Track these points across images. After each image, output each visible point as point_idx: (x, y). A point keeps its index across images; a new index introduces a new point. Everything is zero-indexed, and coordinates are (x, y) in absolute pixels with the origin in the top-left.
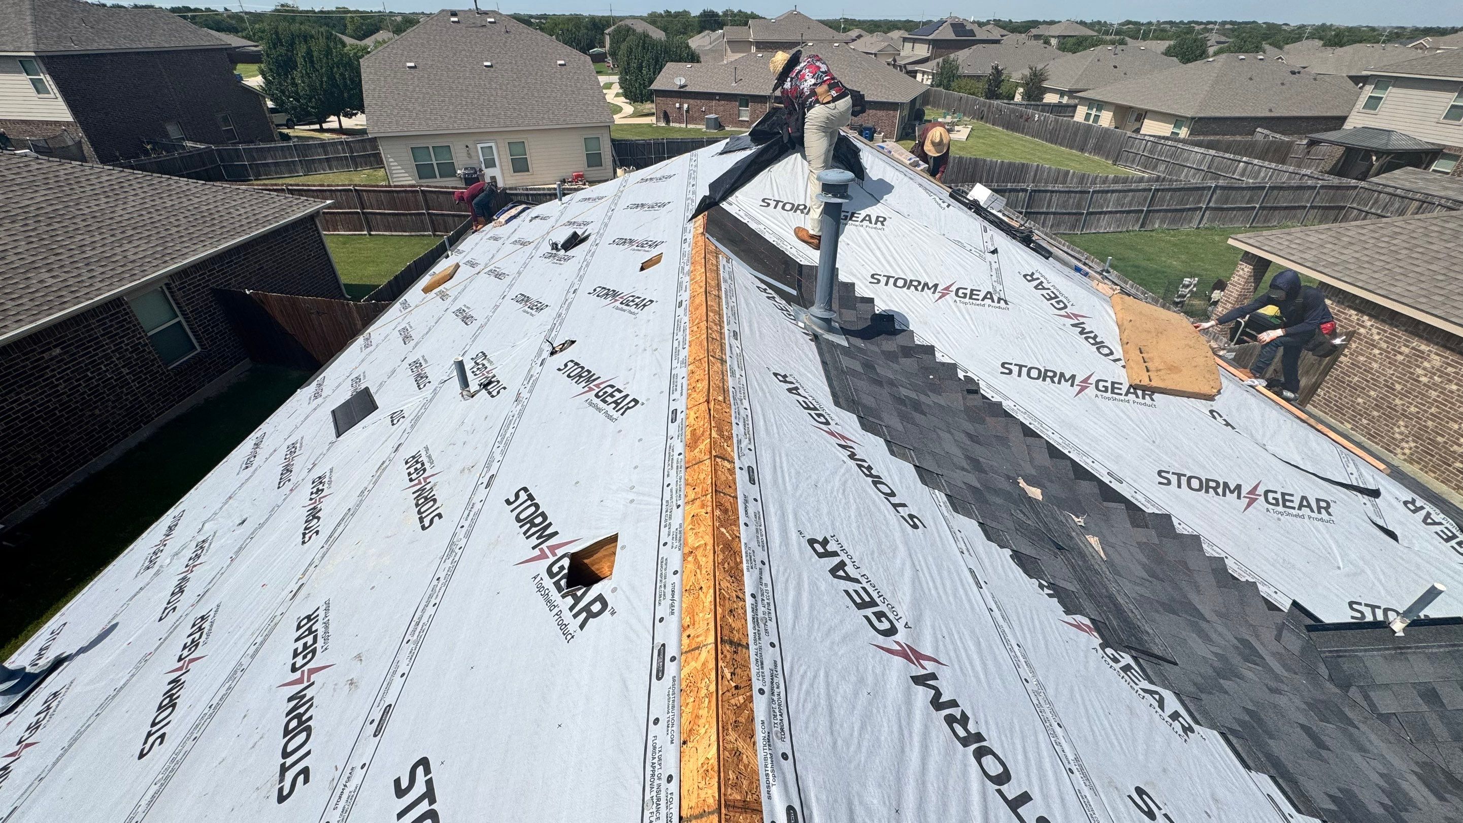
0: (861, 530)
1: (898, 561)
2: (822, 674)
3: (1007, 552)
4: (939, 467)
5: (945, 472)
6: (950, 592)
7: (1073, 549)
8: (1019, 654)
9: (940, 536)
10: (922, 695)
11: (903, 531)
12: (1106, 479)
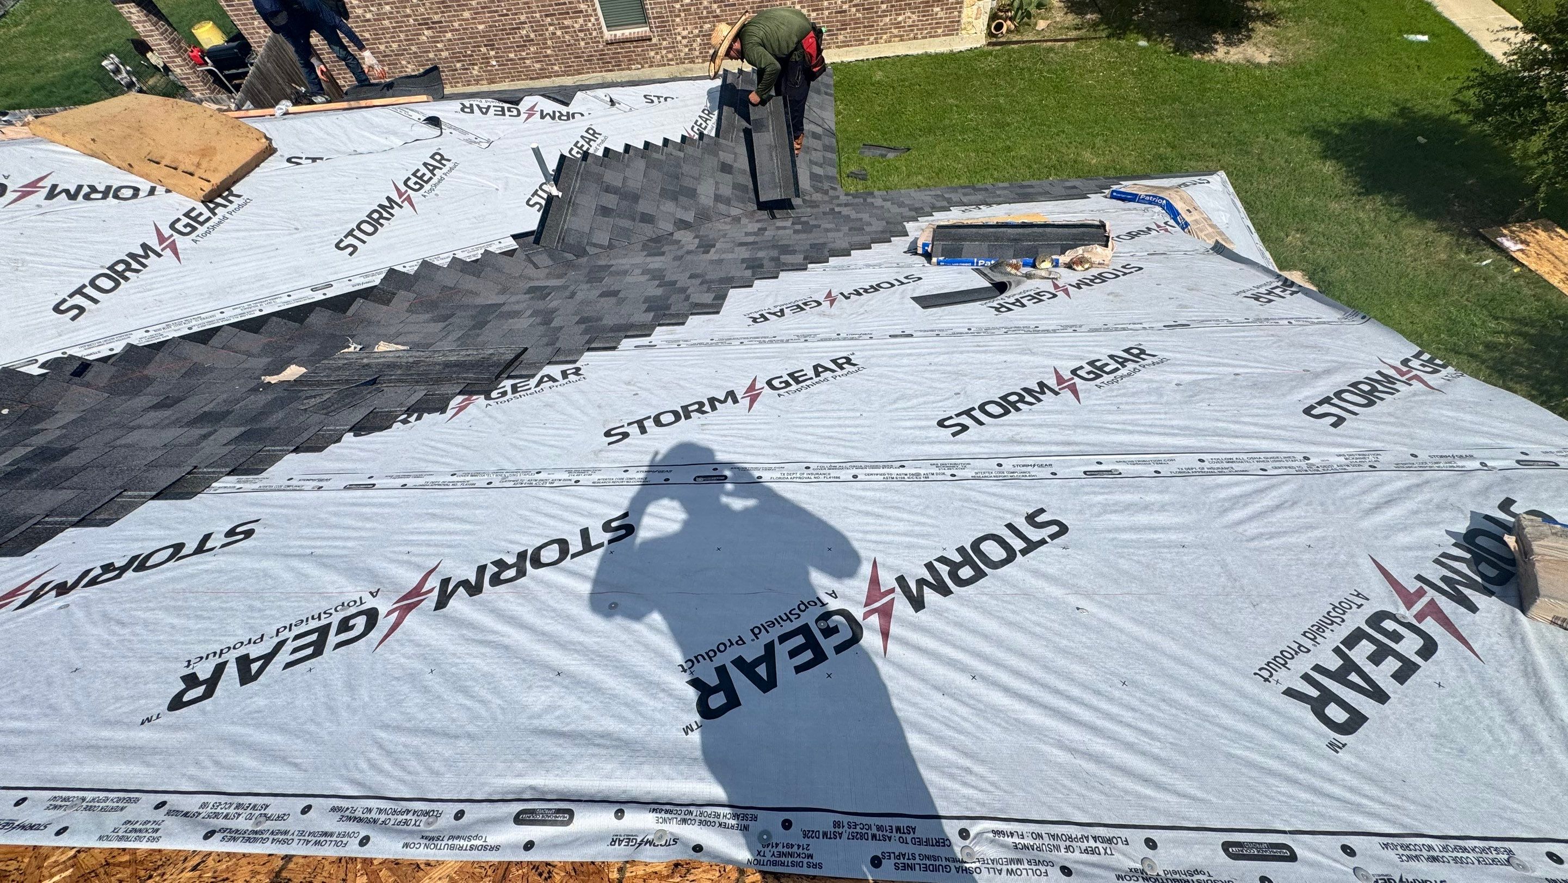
0: (205, 614)
1: (287, 576)
2: (382, 734)
3: (349, 437)
4: (178, 466)
5: (194, 462)
6: (360, 524)
7: (380, 371)
8: (462, 479)
9: (282, 507)
10: (459, 603)
11: (246, 553)
12: (319, 296)
